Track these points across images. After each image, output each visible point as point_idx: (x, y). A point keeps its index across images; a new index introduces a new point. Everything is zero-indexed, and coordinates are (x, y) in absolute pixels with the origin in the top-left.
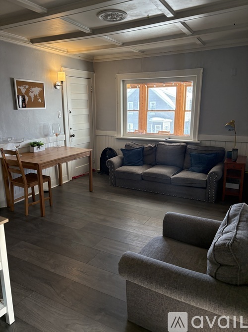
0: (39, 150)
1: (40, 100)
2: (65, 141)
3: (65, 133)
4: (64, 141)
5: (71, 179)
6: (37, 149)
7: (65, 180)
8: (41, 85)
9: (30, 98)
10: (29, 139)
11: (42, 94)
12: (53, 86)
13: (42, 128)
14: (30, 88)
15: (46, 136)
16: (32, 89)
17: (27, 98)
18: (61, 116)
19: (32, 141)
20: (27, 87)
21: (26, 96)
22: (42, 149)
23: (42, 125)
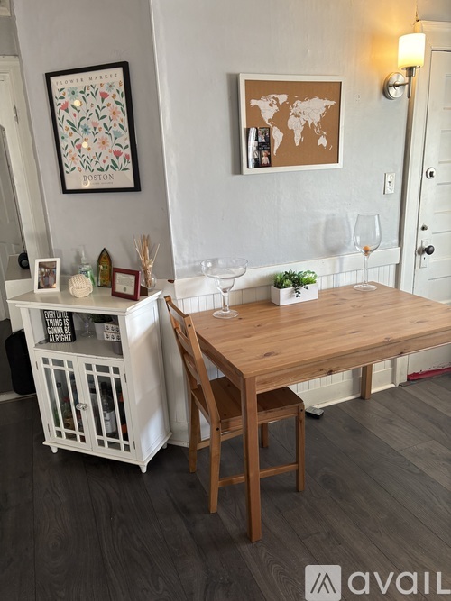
0: (295, 300)
1: (322, 141)
2: (398, 267)
3: (400, 242)
4: (393, 268)
5: (401, 378)
6: (291, 296)
7: (381, 383)
8: (332, 91)
9: (288, 134)
10: (274, 263)
11: (331, 121)
12: (377, 90)
13: (322, 227)
14: (291, 101)
15: (333, 251)
16: (300, 106)
17: (277, 136)
18: (394, 189)
19: (282, 269)
20: (283, 98)
21: (275, 129)
22: (309, 294)
23: (323, 220)
